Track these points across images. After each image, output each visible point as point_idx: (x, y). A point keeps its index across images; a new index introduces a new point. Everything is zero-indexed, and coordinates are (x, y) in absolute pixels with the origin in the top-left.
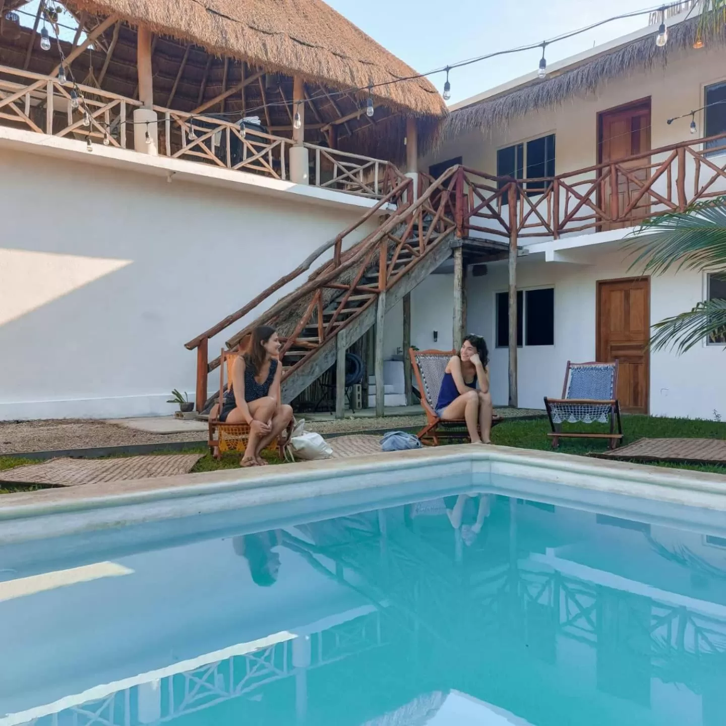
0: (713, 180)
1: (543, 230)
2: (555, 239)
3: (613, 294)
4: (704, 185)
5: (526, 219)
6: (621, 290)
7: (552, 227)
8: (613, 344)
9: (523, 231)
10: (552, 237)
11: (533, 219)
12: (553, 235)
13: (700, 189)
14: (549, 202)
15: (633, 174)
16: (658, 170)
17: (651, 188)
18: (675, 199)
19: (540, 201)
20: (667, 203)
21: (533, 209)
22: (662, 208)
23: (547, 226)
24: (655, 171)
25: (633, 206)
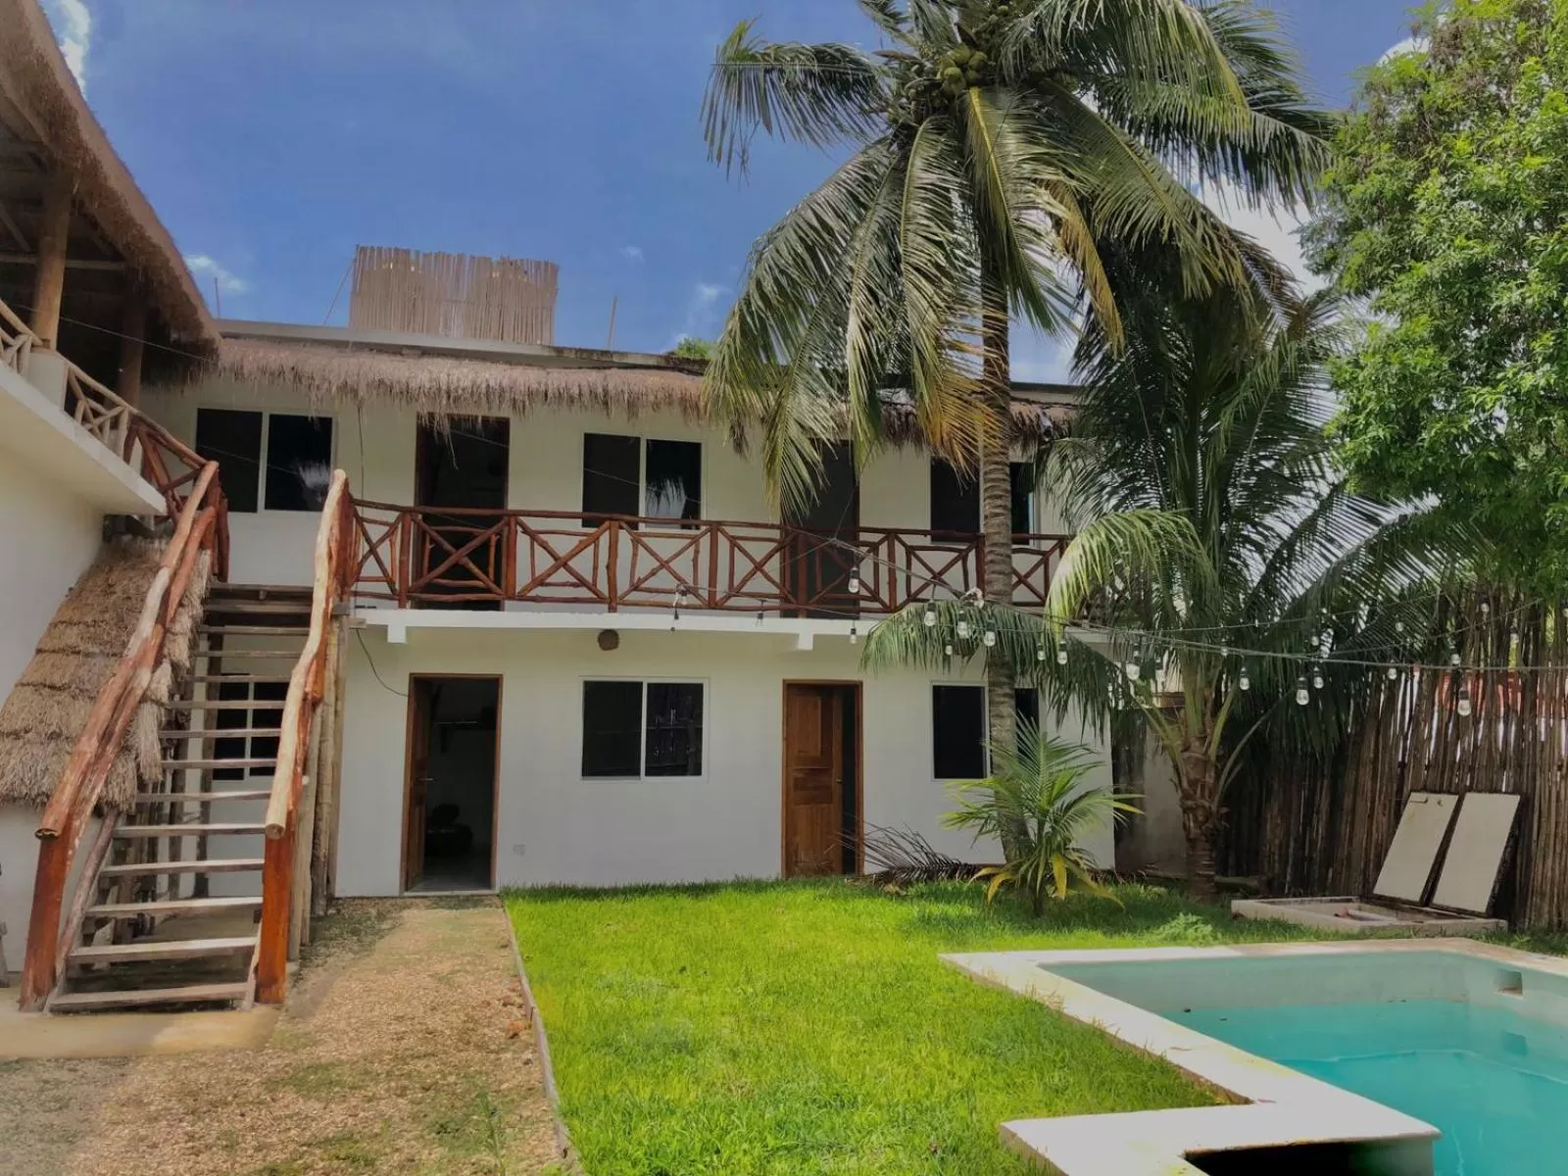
0: (653, 573)
1: (384, 588)
2: (401, 606)
4: (642, 577)
5: (361, 565)
7: (397, 586)
9: (357, 586)
10: (396, 603)
11: (370, 568)
12: (398, 600)
13: (636, 580)
14: (392, 545)
15: (543, 537)
16: (581, 542)
17: (570, 563)
18: (603, 586)
19: (382, 540)
20: (592, 588)
21: (373, 551)
22: (584, 593)
23: (391, 583)
24: (577, 543)
25: (541, 582)
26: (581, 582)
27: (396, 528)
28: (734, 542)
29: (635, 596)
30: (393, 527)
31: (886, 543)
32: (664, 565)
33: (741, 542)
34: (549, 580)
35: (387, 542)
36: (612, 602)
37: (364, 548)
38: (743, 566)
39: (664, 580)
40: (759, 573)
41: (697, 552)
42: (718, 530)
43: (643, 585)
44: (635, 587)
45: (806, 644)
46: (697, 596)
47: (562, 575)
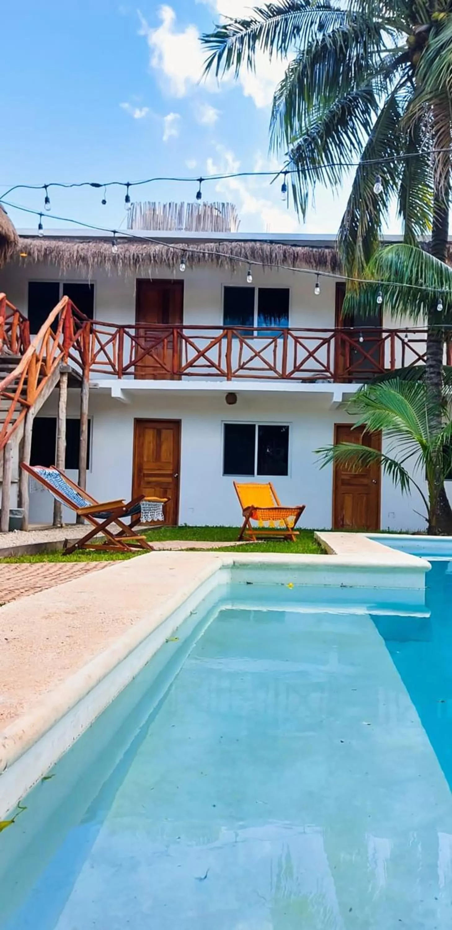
0: (251, 359)
1: (109, 368)
2: (119, 378)
3: (147, 430)
4: (245, 361)
5: (95, 356)
6: (154, 428)
7: (117, 368)
8: (146, 472)
9: (93, 367)
10: (117, 376)
11: (101, 357)
12: (118, 374)
13: (242, 363)
14: (114, 345)
15: (191, 340)
16: (212, 342)
17: (206, 354)
18: (224, 367)
19: (107, 343)
20: (218, 368)
21: (102, 348)
22: (213, 370)
23: (113, 366)
24: (209, 343)
25: (190, 365)
26: (212, 365)
27: (116, 336)
28: (296, 339)
29: (241, 372)
30: (114, 336)
31: (390, 338)
32: (257, 354)
33: (300, 340)
34: (195, 364)
35: (111, 344)
36: (229, 375)
37: (97, 347)
38: (302, 354)
39: (257, 363)
40: (311, 358)
41: (276, 346)
42: (288, 333)
43: (245, 366)
44: (241, 367)
45: (338, 398)
46: (276, 372)
47: (202, 361)
